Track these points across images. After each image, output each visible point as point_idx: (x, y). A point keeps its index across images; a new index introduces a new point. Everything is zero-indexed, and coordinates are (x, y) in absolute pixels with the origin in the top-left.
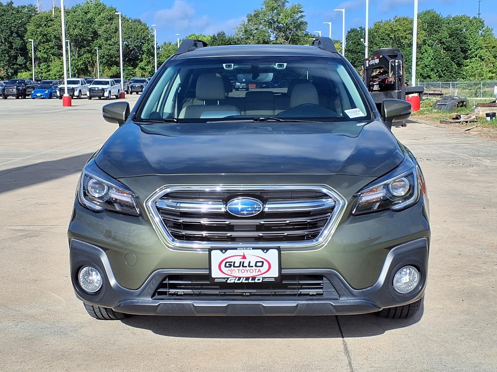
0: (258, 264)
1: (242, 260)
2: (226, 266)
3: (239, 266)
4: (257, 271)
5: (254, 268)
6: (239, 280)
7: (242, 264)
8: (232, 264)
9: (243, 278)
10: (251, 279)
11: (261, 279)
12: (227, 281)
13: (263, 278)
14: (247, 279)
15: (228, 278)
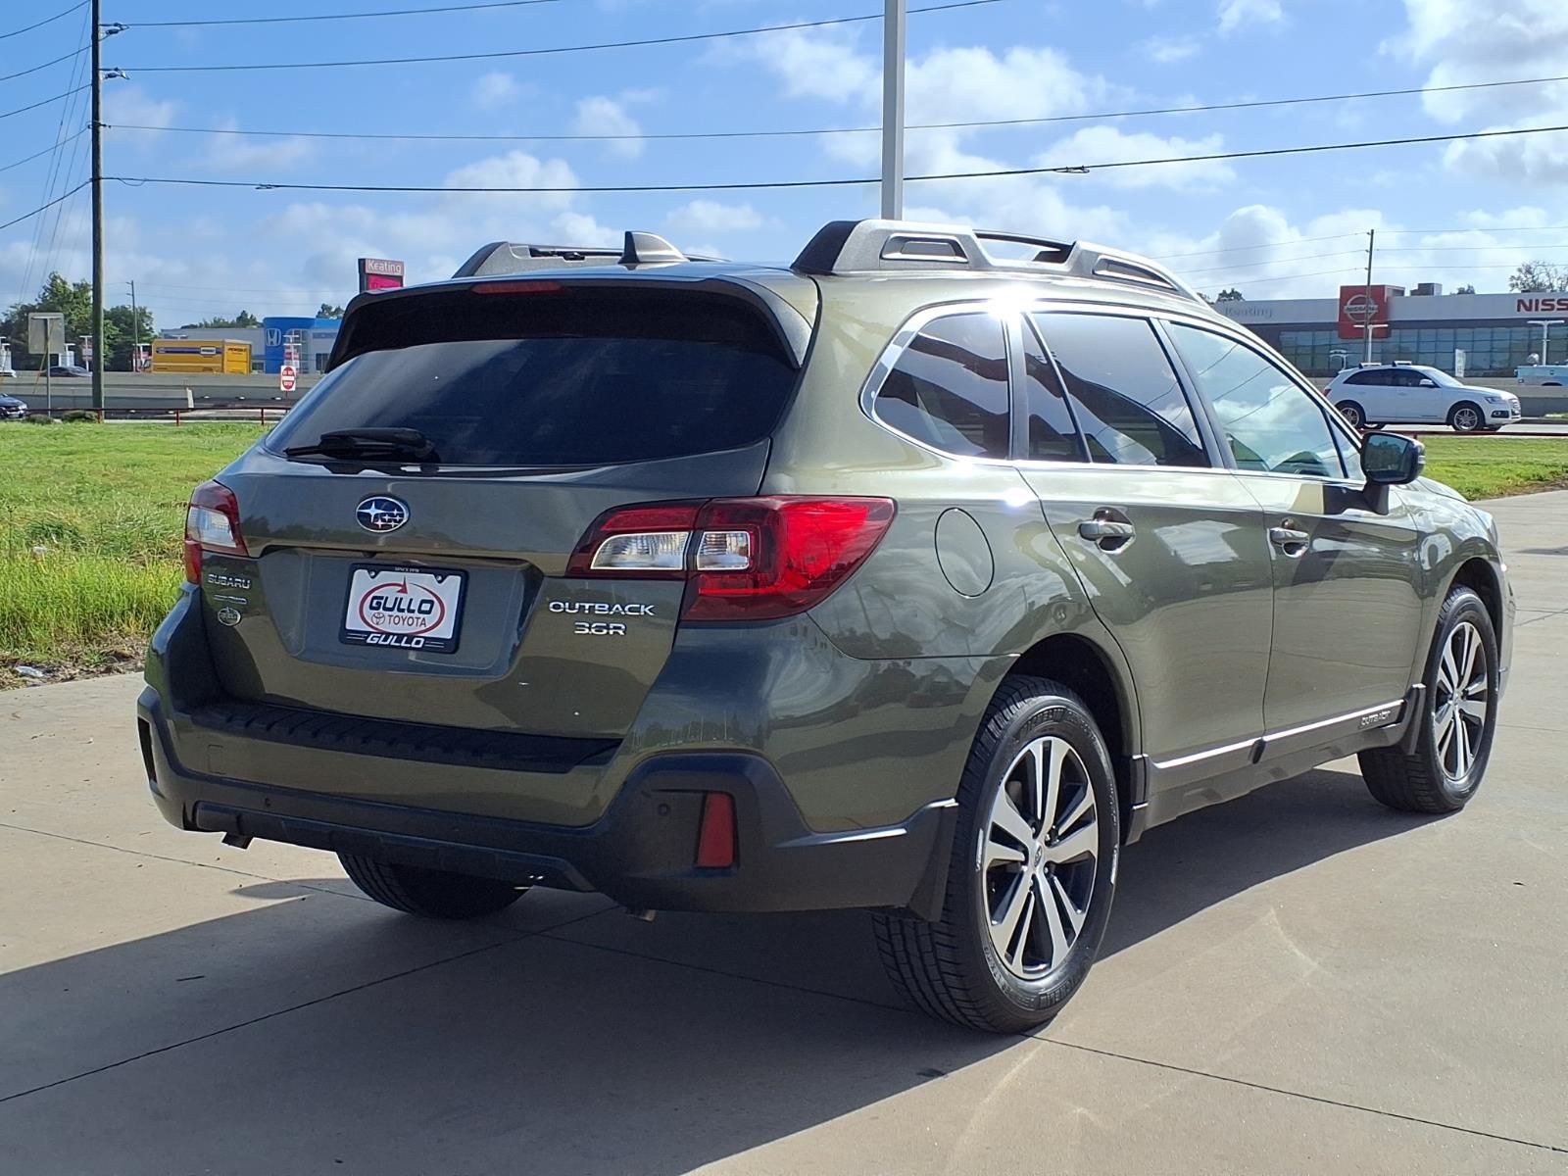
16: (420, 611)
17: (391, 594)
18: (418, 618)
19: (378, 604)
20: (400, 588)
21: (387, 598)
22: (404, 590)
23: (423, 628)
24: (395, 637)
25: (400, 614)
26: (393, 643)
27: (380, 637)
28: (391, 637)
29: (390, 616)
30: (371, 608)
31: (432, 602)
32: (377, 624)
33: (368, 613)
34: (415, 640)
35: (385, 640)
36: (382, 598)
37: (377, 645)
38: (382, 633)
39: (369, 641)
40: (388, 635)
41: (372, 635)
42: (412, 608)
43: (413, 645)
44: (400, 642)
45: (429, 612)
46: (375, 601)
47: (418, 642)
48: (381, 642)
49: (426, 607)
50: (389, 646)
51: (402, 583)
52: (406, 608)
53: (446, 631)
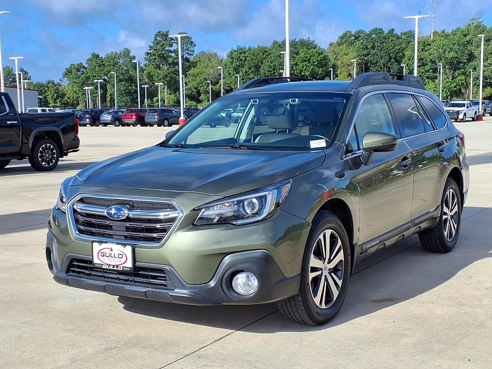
0: (120, 256)
1: (111, 252)
2: (101, 256)
3: (109, 257)
4: (119, 261)
5: (117, 258)
6: (109, 267)
7: (110, 255)
8: (105, 254)
9: (112, 265)
10: (116, 267)
11: (122, 267)
12: (102, 266)
13: (123, 267)
14: (114, 266)
15: (103, 265)
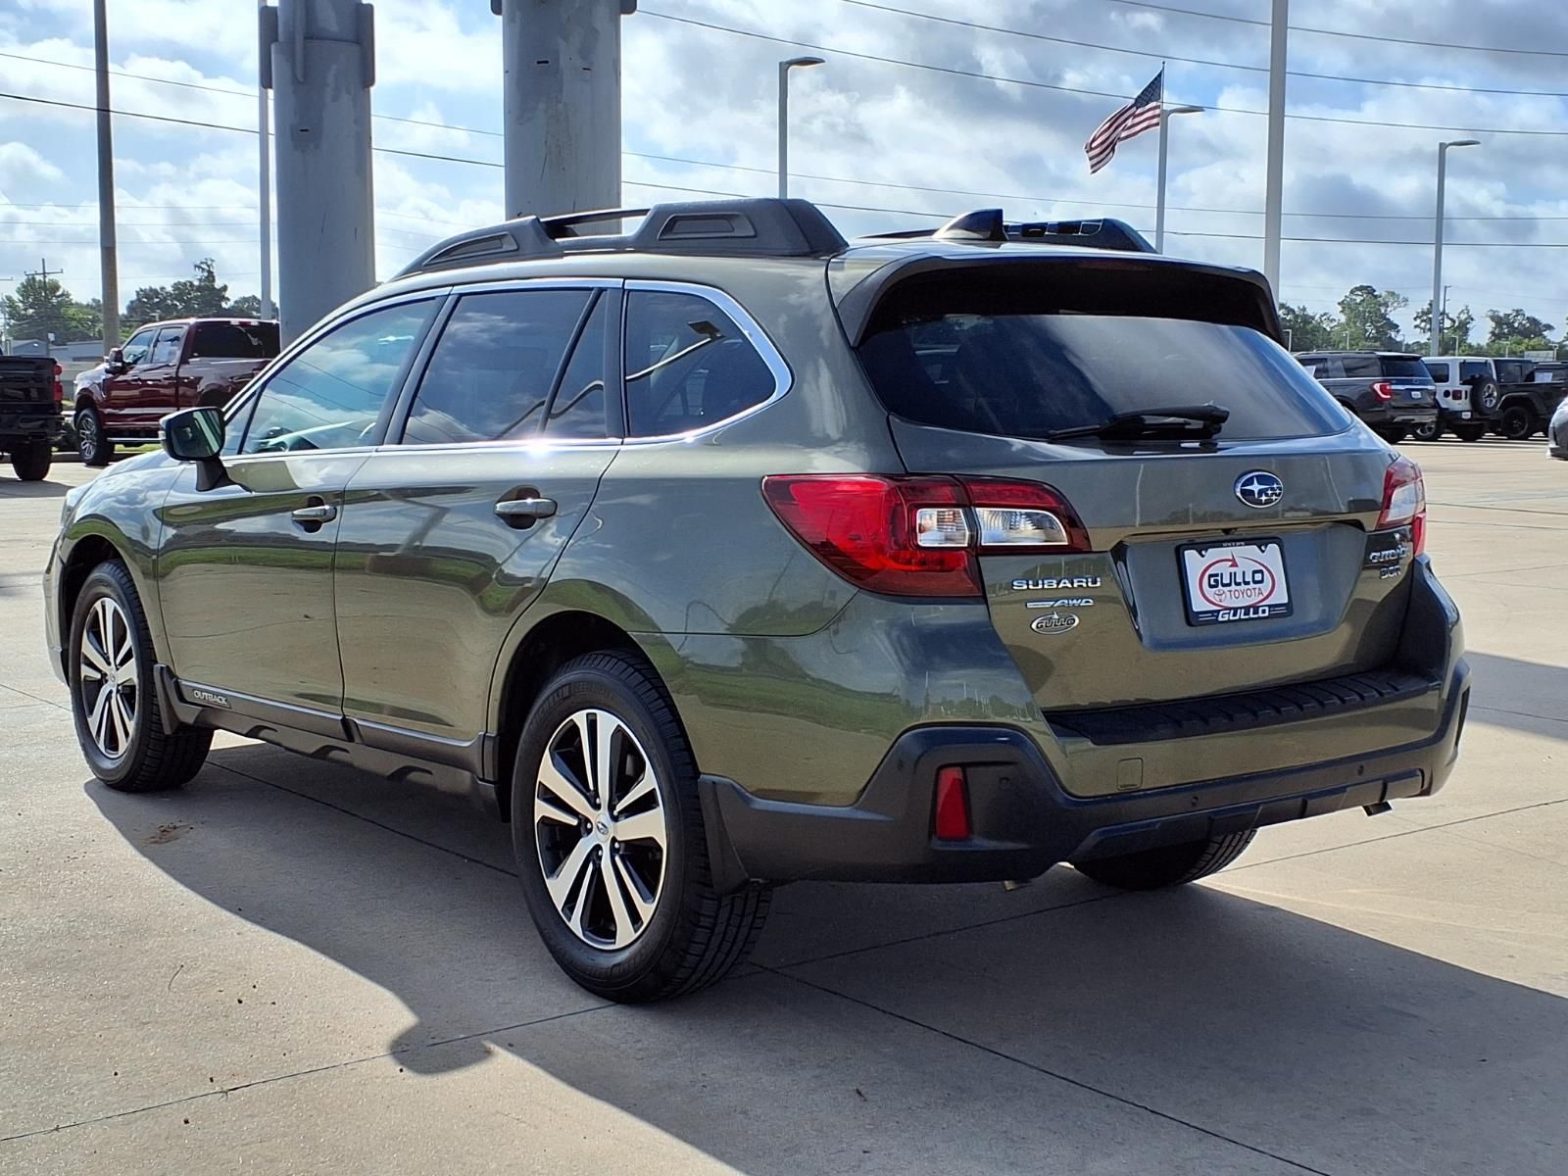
16: (1255, 582)
17: (1224, 569)
18: (1254, 589)
19: (1216, 582)
20: (1230, 563)
21: (1222, 574)
22: (1235, 565)
23: (1261, 597)
24: (1243, 611)
25: (1238, 588)
26: (1243, 617)
27: (1229, 613)
28: (1239, 611)
29: (1230, 591)
30: (1211, 586)
31: (1261, 572)
32: (1221, 601)
33: (1210, 592)
34: (1261, 609)
35: (1235, 615)
36: (1217, 575)
37: (1229, 621)
38: (1230, 609)
39: (1220, 619)
40: (1236, 610)
41: (1221, 613)
42: (1247, 580)
43: (1261, 615)
44: (1248, 614)
45: (1261, 582)
46: (1212, 579)
47: (1264, 611)
48: (1231, 618)
49: (1258, 577)
50: (1240, 620)
51: (1231, 558)
52: (1241, 581)
53: (1281, 596)
